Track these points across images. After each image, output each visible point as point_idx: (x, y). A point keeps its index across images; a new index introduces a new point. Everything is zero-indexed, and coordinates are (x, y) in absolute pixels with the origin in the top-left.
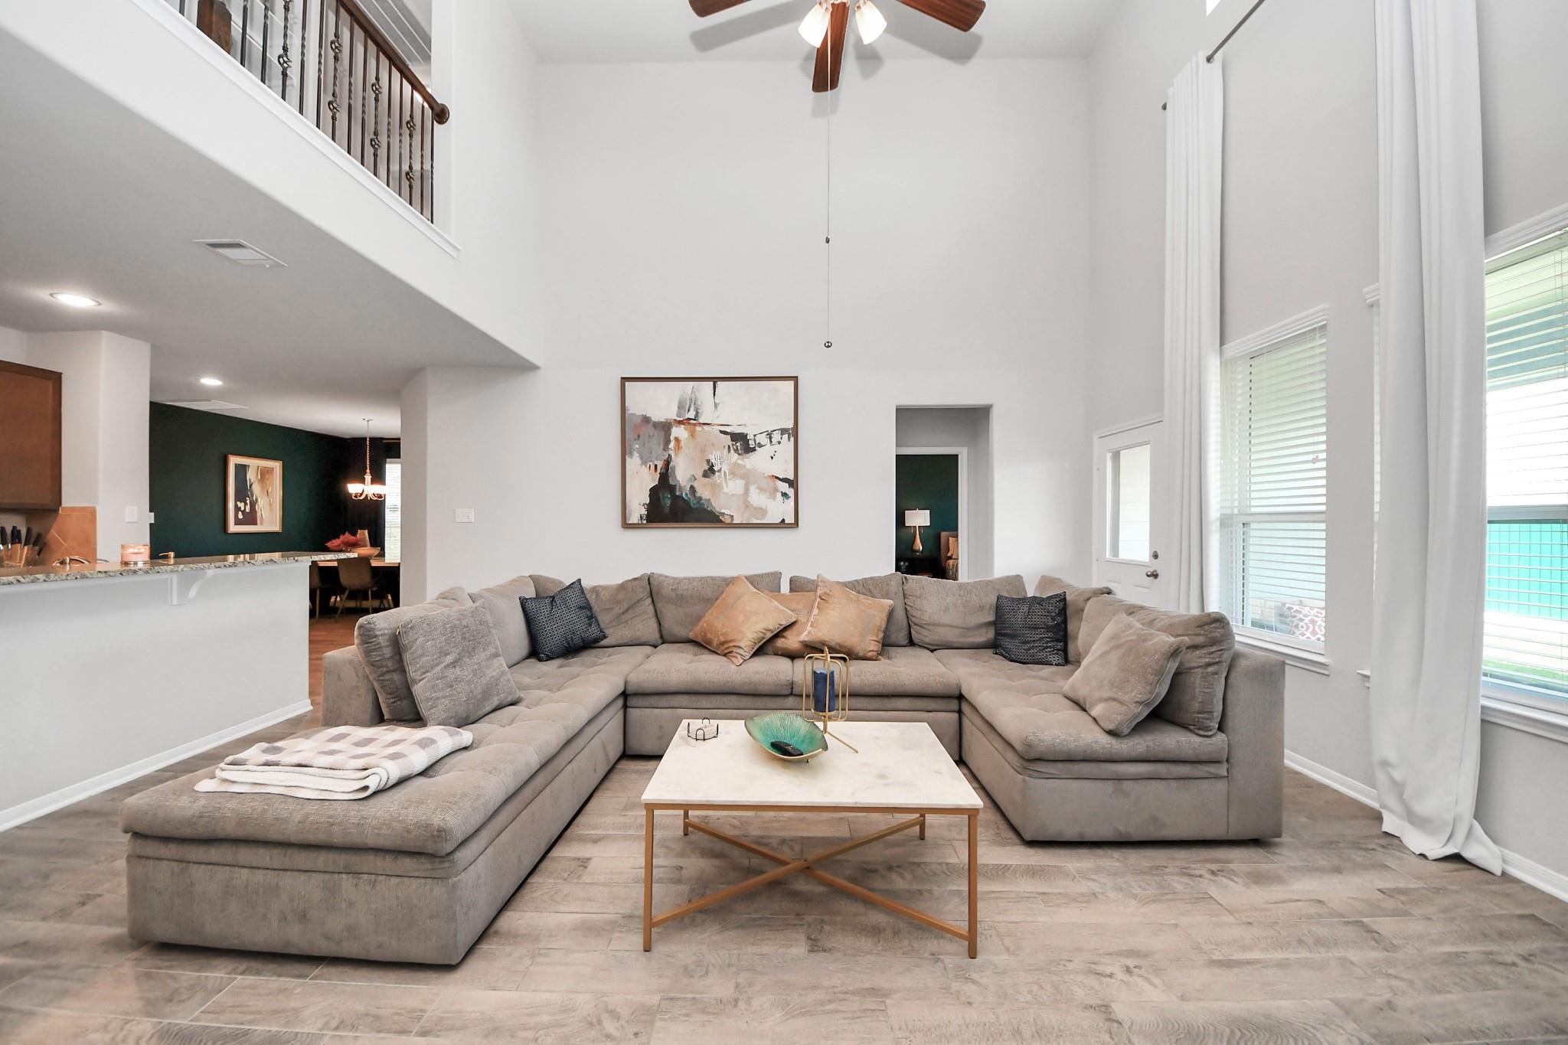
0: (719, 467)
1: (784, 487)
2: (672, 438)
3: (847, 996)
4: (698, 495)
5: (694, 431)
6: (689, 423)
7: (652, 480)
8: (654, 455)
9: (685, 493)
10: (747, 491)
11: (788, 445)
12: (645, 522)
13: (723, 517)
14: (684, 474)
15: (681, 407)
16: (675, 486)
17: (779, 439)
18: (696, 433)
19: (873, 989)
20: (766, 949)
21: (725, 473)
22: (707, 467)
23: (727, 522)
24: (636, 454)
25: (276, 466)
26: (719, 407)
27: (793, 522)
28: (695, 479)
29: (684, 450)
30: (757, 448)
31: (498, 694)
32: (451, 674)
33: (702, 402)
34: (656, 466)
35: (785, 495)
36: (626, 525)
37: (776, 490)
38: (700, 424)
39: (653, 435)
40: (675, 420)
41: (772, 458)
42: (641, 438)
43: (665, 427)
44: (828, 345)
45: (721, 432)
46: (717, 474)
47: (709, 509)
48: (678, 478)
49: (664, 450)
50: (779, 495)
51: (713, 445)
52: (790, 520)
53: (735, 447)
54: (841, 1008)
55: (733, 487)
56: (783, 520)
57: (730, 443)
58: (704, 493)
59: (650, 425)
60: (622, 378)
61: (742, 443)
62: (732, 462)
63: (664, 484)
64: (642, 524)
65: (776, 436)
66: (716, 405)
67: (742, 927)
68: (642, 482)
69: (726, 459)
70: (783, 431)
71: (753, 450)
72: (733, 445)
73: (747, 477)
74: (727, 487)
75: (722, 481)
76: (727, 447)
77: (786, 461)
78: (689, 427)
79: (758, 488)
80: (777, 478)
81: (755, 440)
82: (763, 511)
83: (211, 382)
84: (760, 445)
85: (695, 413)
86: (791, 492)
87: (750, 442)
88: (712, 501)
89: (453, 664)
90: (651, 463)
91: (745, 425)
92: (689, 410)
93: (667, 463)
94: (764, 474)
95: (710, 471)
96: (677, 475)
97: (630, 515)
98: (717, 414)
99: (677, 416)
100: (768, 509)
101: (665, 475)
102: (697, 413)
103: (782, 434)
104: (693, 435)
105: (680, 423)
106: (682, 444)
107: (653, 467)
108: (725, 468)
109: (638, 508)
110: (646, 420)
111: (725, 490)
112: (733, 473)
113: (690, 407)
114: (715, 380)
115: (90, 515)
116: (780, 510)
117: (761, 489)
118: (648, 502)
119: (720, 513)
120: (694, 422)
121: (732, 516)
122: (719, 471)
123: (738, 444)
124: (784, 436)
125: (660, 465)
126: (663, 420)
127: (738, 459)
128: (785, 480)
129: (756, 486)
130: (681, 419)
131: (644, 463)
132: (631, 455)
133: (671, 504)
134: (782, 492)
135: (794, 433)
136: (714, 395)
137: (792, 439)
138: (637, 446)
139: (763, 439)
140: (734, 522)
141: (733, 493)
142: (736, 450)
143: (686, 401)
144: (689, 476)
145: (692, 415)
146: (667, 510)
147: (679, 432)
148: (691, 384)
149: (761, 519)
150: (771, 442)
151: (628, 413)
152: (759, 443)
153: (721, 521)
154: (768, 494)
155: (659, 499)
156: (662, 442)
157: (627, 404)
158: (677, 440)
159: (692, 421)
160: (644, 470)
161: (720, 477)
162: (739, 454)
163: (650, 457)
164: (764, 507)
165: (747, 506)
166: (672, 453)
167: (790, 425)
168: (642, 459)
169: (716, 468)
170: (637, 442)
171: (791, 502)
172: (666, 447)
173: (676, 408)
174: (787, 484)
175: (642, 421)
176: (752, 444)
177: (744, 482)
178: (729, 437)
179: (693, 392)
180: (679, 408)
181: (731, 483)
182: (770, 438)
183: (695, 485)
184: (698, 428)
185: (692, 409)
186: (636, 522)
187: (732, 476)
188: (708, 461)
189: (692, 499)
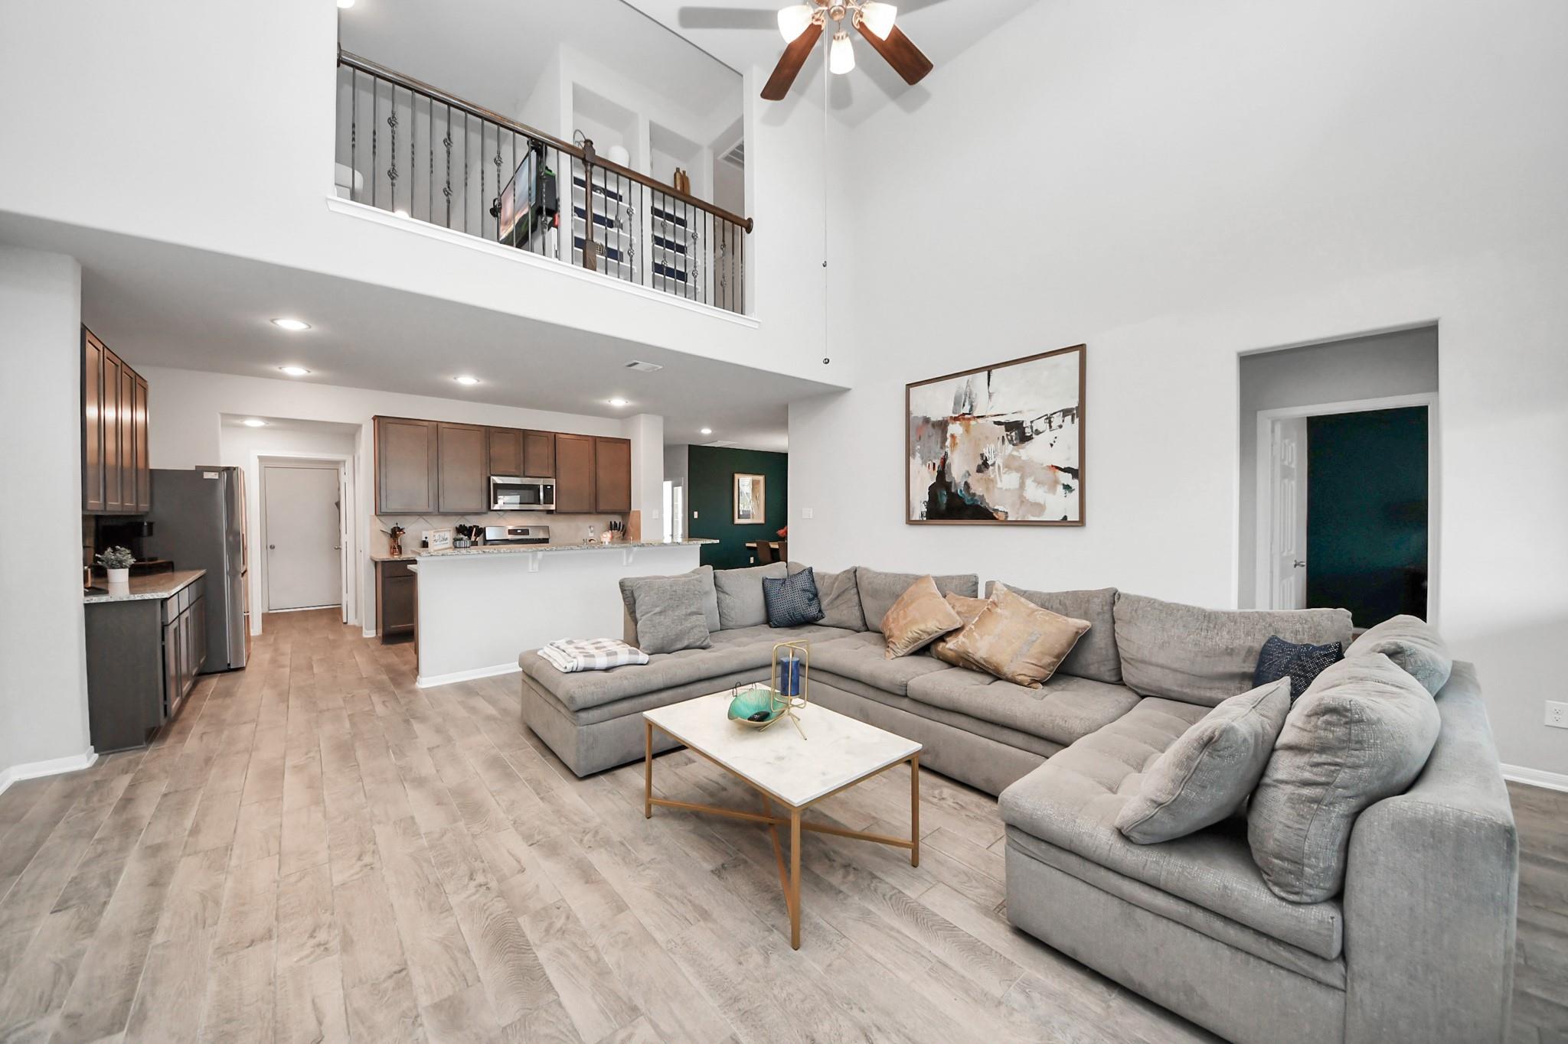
0: (994, 460)
1: (1066, 478)
2: (948, 435)
3: (689, 903)
4: (972, 491)
5: (969, 425)
6: (964, 419)
7: (931, 480)
8: (933, 454)
9: (960, 489)
10: (1022, 485)
11: (1071, 428)
12: (925, 519)
13: (997, 514)
14: (959, 470)
15: (957, 403)
16: (951, 483)
17: (1061, 423)
18: (971, 427)
19: (706, 911)
20: (694, 854)
21: (999, 467)
22: (980, 462)
23: (1001, 519)
24: (918, 455)
25: (761, 478)
26: (993, 398)
27: (1078, 519)
28: (969, 475)
29: (960, 446)
30: (1034, 436)
31: (689, 639)
32: (657, 619)
33: (976, 395)
34: (934, 464)
35: (1067, 487)
36: (910, 522)
37: (1056, 482)
38: (974, 417)
39: (932, 435)
40: (951, 417)
41: (1052, 445)
42: (922, 438)
43: (942, 426)
44: (827, 361)
45: (995, 423)
46: (991, 468)
47: (982, 506)
48: (953, 475)
49: (942, 448)
50: (1060, 488)
51: (987, 438)
52: (1074, 516)
53: (1009, 437)
54: (676, 906)
55: (1007, 481)
56: (1065, 518)
57: (1004, 434)
58: (978, 489)
59: (930, 426)
60: (907, 385)
61: (1018, 433)
62: (1007, 454)
63: (942, 480)
64: (923, 521)
65: (1057, 420)
66: (990, 395)
67: (702, 836)
68: (924, 479)
69: (999, 451)
70: (1066, 412)
71: (1030, 438)
72: (1007, 435)
73: (1023, 469)
74: (1001, 481)
75: (995, 476)
76: (1001, 438)
77: (1069, 448)
78: (964, 422)
79: (1034, 481)
80: (1057, 468)
81: (1032, 427)
82: (1040, 507)
83: (706, 431)
84: (1038, 433)
85: (969, 407)
86: (1075, 484)
87: (1027, 430)
88: (986, 497)
89: (660, 613)
90: (930, 462)
91: (1020, 412)
92: (964, 405)
93: (944, 460)
94: (1042, 465)
95: (984, 466)
96: (952, 472)
97: (913, 512)
98: (991, 404)
99: (954, 413)
100: (1046, 505)
101: (942, 473)
102: (971, 409)
103: (1064, 416)
104: (967, 430)
105: (956, 419)
106: (957, 441)
107: (931, 466)
108: (999, 462)
109: (919, 509)
110: (926, 420)
111: (999, 485)
112: (1008, 467)
113: (965, 401)
114: (989, 369)
115: (639, 512)
116: (1062, 504)
117: (1039, 483)
118: (927, 500)
119: (995, 510)
120: (969, 416)
121: (1007, 513)
122: (993, 465)
123: (1013, 434)
124: (1066, 418)
125: (938, 463)
126: (940, 419)
127: (1013, 450)
128: (1067, 470)
129: (1033, 478)
130: (957, 415)
131: (924, 463)
132: (914, 455)
133: (948, 500)
134: (1063, 485)
135: (1078, 413)
136: (989, 385)
137: (1077, 420)
138: (919, 447)
139: (1041, 425)
140: (1009, 519)
141: (1008, 487)
142: (1011, 441)
143: (961, 395)
144: (964, 472)
145: (966, 410)
146: (944, 507)
147: (955, 429)
148: (966, 377)
149: (1039, 516)
150: (1050, 427)
151: (912, 416)
152: (1036, 430)
153: (995, 518)
154: (1046, 487)
155: (936, 495)
156: (939, 440)
157: (911, 409)
158: (953, 436)
159: (966, 416)
160: (925, 469)
161: (994, 470)
162: (1014, 445)
163: (929, 457)
164: (1043, 503)
165: (1022, 502)
166: (948, 450)
167: (1074, 403)
168: (922, 459)
169: (989, 462)
170: (919, 443)
171: (1076, 493)
172: (943, 446)
173: (953, 404)
174: (1070, 475)
175: (923, 422)
176: (1028, 432)
177: (1019, 475)
178: (1003, 426)
179: (968, 386)
180: (955, 404)
181: (1005, 477)
182: (1050, 422)
183: (970, 481)
184: (973, 423)
185: (967, 404)
186: (918, 519)
187: (1006, 469)
188: (982, 455)
189: (966, 495)
